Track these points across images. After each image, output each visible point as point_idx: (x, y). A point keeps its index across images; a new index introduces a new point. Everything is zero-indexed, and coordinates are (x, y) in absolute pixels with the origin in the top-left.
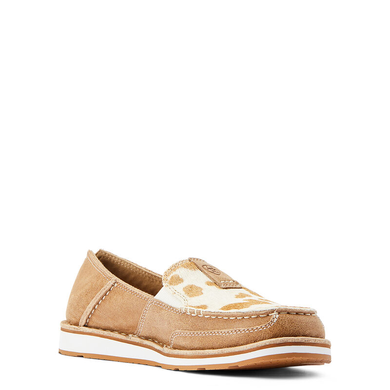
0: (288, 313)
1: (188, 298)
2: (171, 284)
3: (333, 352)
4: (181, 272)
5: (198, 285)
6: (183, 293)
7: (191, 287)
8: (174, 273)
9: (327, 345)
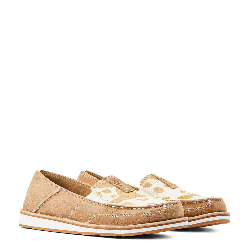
0: (215, 200)
1: (157, 194)
2: (145, 187)
3: (231, 218)
4: (150, 181)
5: (160, 187)
6: (154, 191)
7: (157, 188)
8: (146, 182)
9: (228, 215)
